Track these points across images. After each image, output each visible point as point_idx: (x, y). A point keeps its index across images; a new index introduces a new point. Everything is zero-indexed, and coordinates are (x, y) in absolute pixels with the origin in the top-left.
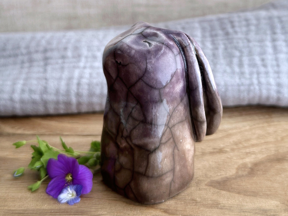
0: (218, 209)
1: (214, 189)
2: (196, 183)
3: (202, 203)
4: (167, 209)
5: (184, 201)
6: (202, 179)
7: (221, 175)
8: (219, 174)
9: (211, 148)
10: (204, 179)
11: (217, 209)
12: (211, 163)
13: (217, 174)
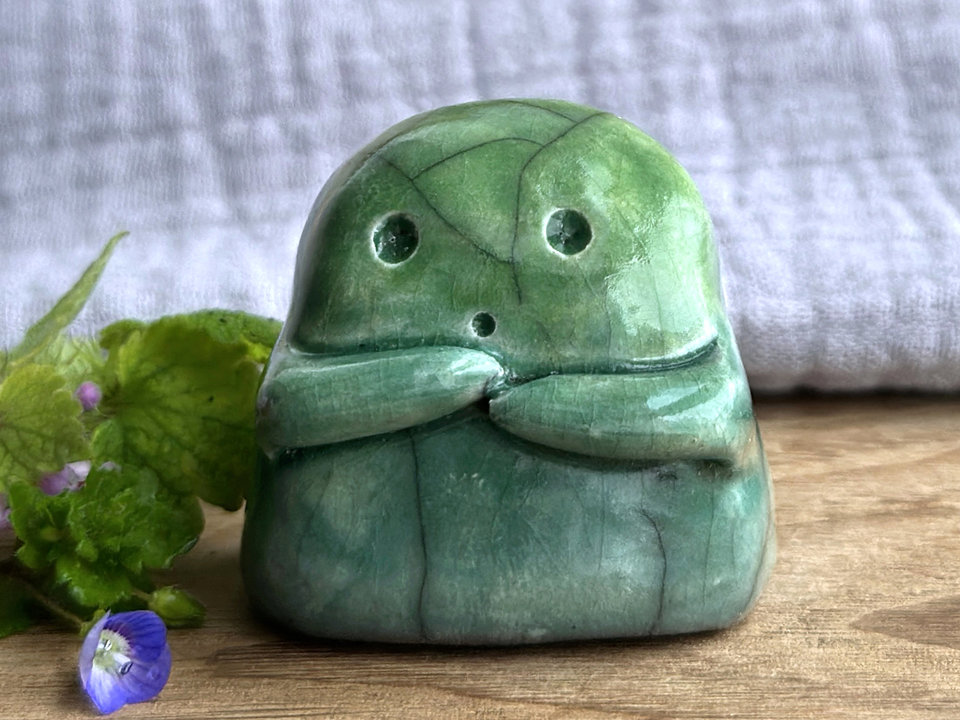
0: (917, 709)
1: (893, 640)
2: (803, 620)
3: (838, 692)
4: (664, 712)
5: (747, 685)
6: (835, 607)
7: (924, 593)
8: (918, 591)
9: (875, 499)
10: (843, 606)
11: (911, 711)
12: (875, 551)
13: (906, 590)
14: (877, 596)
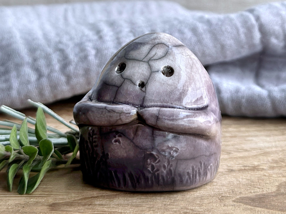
14: (241, 193)
